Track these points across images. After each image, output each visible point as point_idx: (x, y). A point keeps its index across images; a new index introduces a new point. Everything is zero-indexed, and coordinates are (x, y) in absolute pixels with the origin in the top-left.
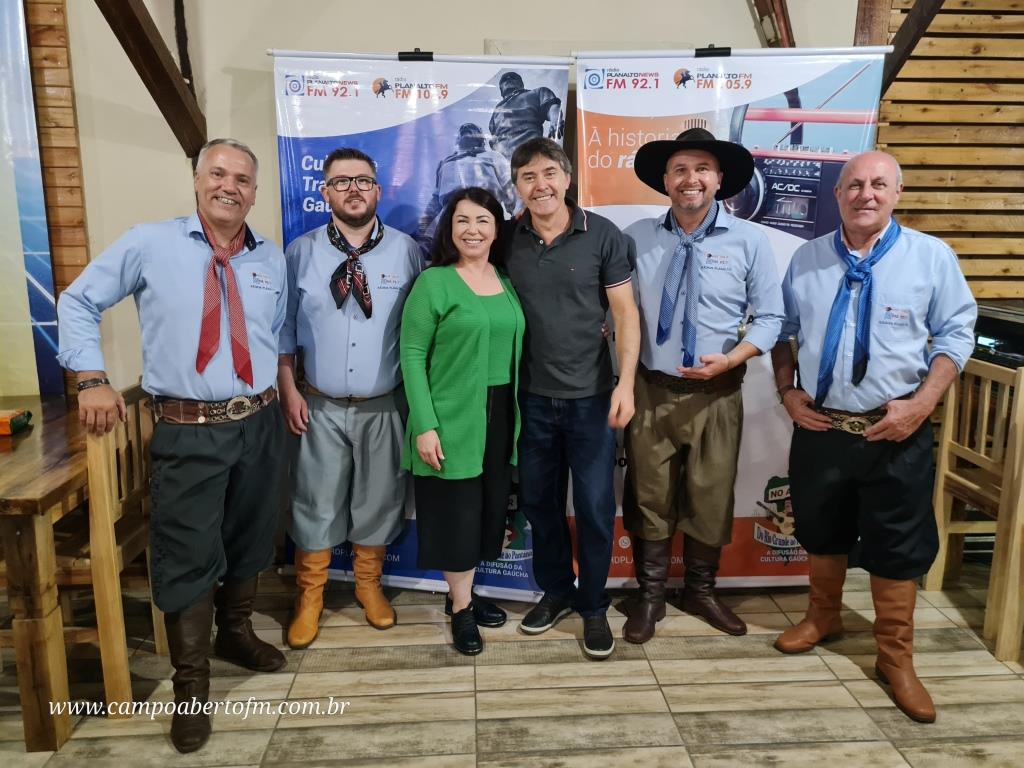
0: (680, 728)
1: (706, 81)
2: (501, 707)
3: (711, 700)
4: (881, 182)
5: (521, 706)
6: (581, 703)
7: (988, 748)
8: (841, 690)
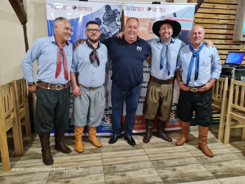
0: (153, 164)
1: (155, 10)
2: (109, 162)
3: (159, 157)
4: (200, 33)
5: (114, 161)
6: (129, 160)
7: (222, 163)
8: (188, 153)
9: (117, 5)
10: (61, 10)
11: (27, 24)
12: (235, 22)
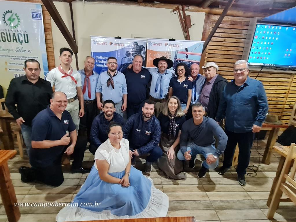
9: (142, 42)
10: (102, 44)
11: (78, 54)
12: (243, 53)
